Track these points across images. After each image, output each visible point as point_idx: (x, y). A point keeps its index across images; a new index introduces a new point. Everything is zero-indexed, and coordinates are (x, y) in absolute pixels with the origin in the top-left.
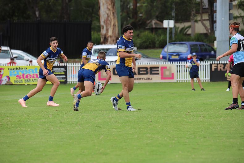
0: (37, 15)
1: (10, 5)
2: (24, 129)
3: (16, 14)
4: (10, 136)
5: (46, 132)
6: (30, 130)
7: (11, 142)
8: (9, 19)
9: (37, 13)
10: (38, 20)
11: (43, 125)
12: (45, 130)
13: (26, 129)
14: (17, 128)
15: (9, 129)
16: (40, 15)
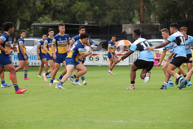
0: (187, 17)
1: (168, 10)
2: (176, 97)
3: (172, 17)
4: (165, 101)
5: (191, 100)
6: (180, 98)
7: (166, 106)
8: (166, 20)
9: (186, 16)
10: (187, 20)
11: (189, 94)
12: (190, 98)
13: (177, 97)
14: (171, 96)
15: (165, 96)
16: (188, 17)
